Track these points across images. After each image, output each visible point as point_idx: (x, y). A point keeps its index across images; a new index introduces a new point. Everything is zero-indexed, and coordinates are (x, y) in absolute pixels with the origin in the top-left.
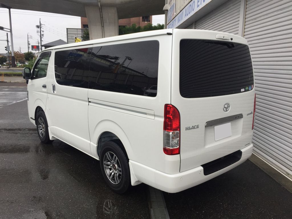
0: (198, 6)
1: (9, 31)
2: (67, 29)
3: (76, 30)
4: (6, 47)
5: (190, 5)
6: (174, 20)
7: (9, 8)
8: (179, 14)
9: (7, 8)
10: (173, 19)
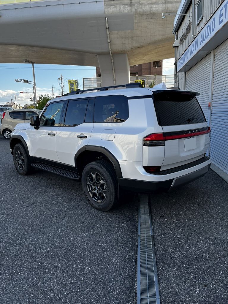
0: (220, 22)
1: (33, 83)
2: (83, 79)
3: (91, 79)
4: (31, 98)
5: (208, 26)
6: (187, 52)
7: (33, 63)
8: (193, 44)
9: (31, 63)
10: (184, 52)
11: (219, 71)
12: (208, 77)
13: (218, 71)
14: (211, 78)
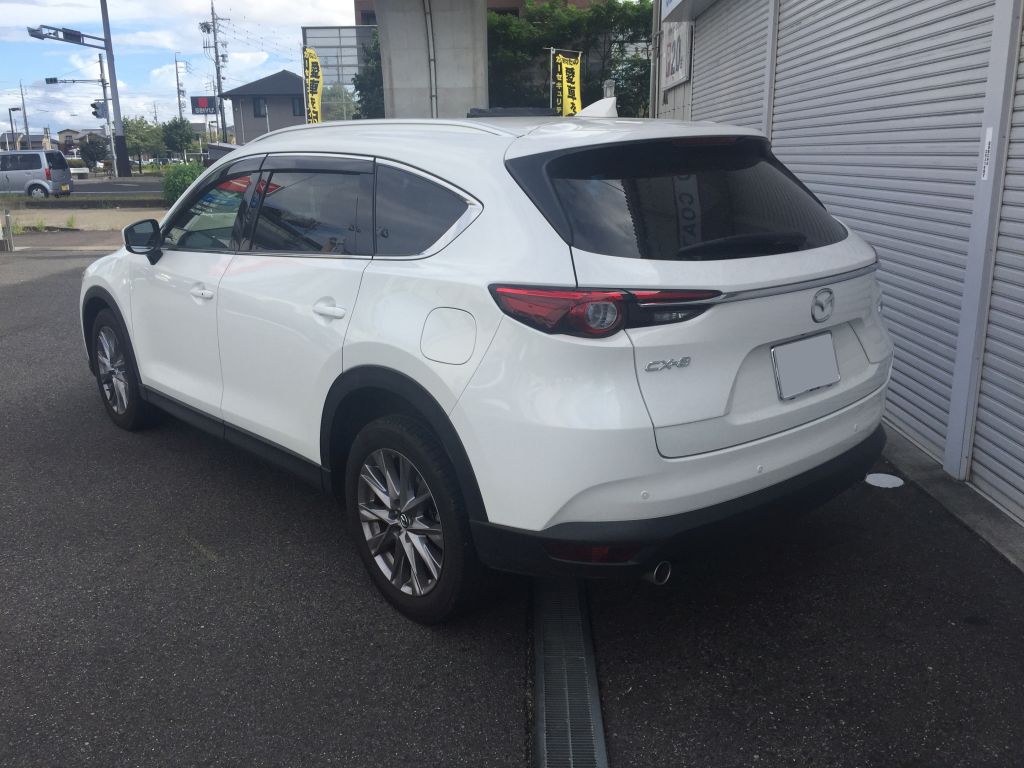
1: (102, 44)
2: (304, 29)
3: (337, 31)
11: (795, 28)
12: (762, 42)
13: (791, 26)
14: (768, 47)
